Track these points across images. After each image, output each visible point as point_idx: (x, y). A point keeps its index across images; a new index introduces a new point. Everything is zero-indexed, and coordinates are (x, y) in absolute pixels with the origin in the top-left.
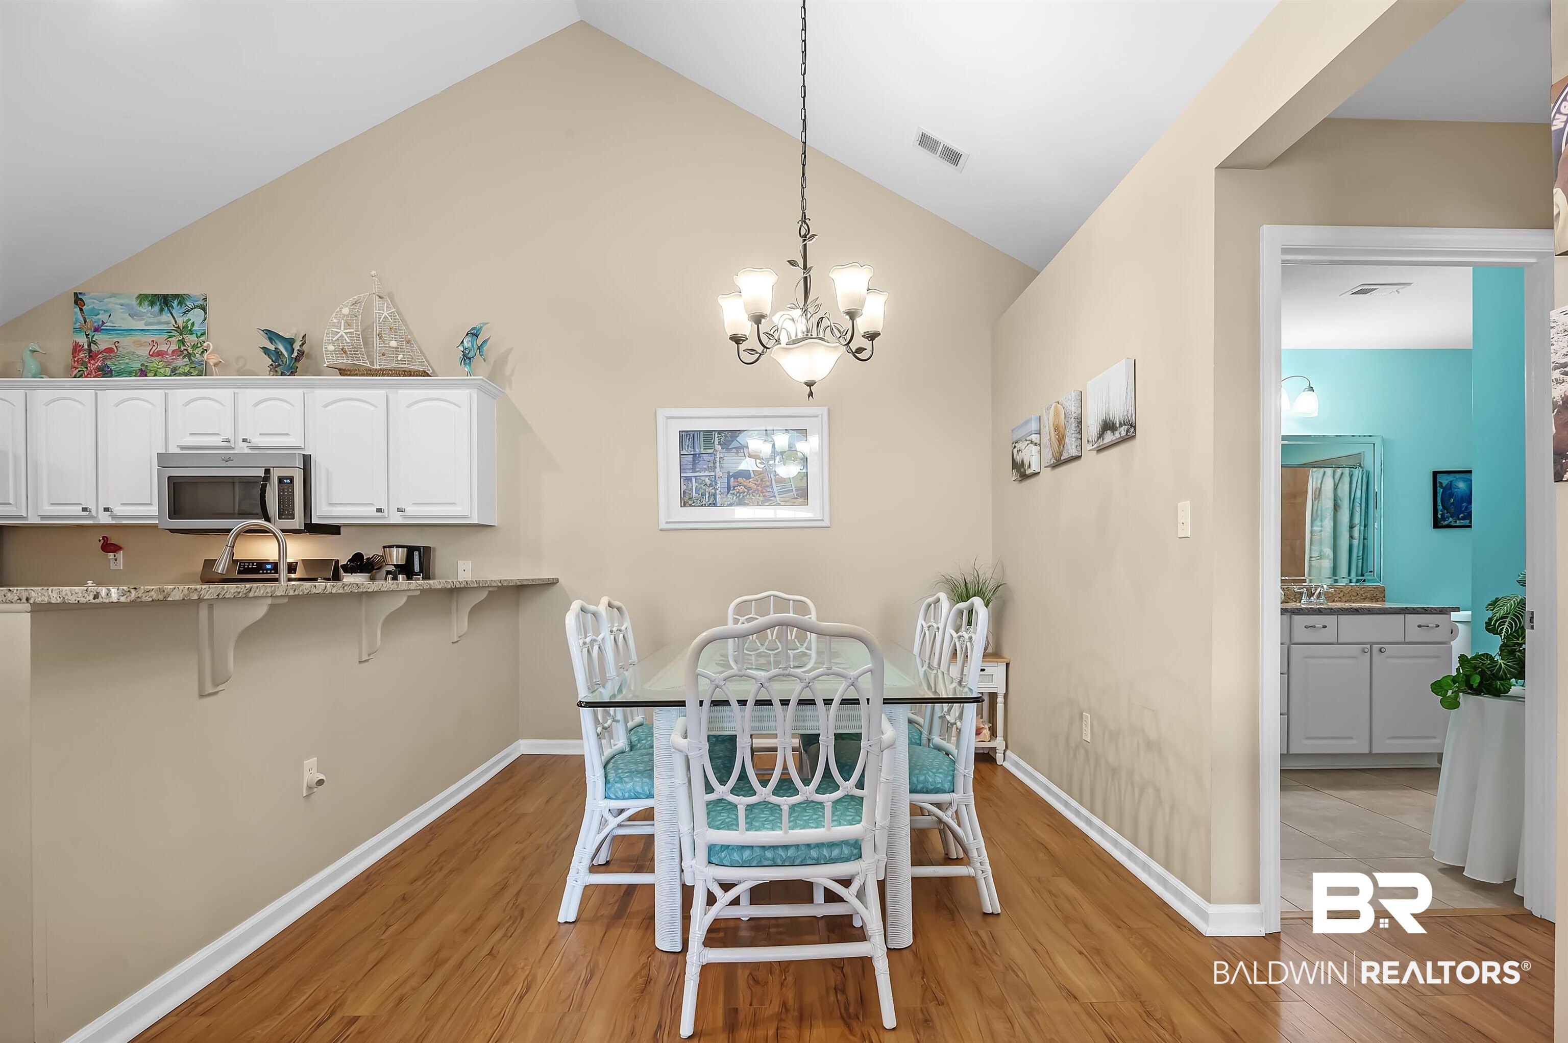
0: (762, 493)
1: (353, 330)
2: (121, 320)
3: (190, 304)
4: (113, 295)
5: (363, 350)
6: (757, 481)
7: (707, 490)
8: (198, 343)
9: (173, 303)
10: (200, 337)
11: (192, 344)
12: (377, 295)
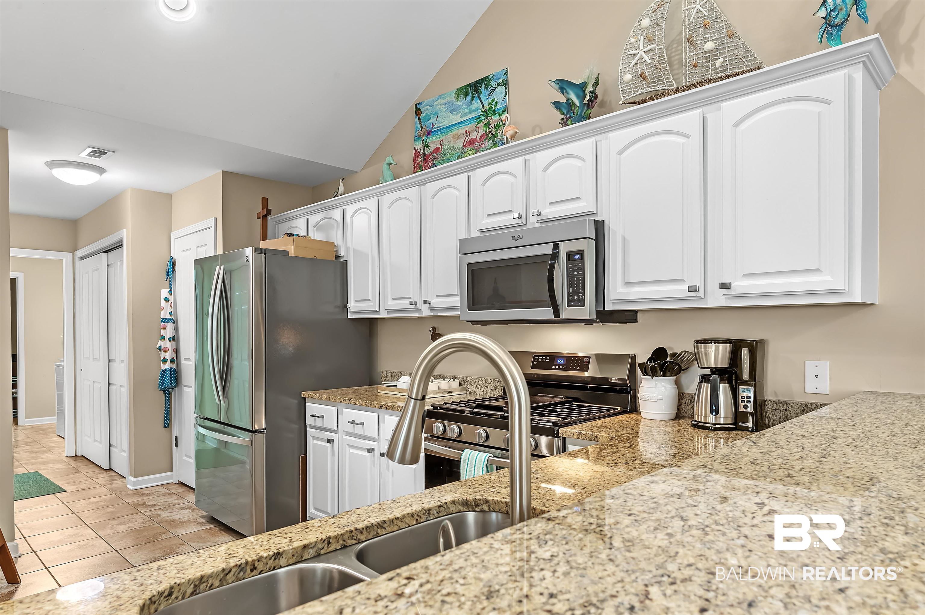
1: (655, 46)
2: (445, 119)
3: (494, 84)
5: (668, 68)
9: (481, 88)
10: (502, 115)
11: (496, 124)
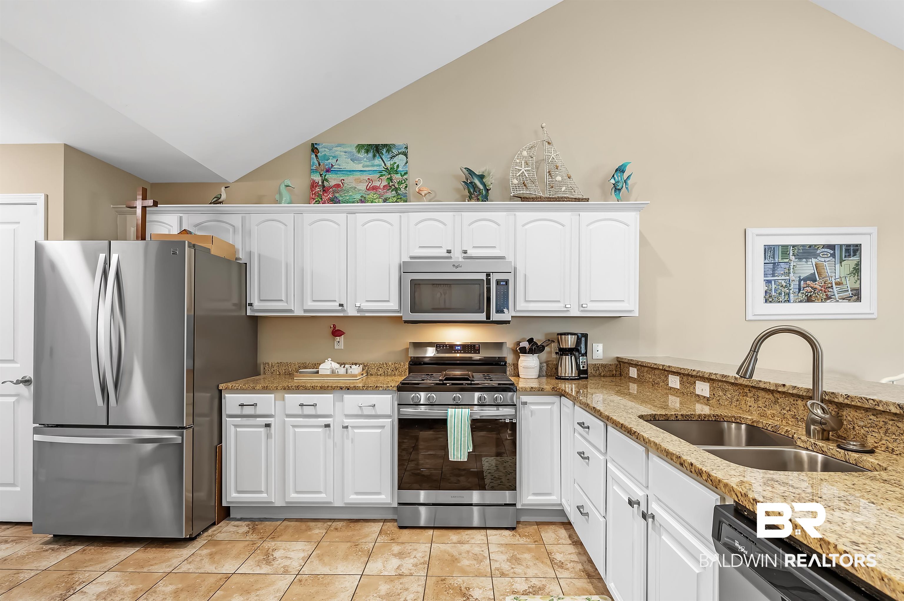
0: (825, 292)
1: (530, 168)
2: (346, 164)
3: (395, 151)
4: (339, 145)
5: (537, 183)
6: (822, 283)
7: (783, 290)
8: (402, 180)
9: (383, 150)
10: (403, 176)
11: (398, 181)
12: (546, 142)
